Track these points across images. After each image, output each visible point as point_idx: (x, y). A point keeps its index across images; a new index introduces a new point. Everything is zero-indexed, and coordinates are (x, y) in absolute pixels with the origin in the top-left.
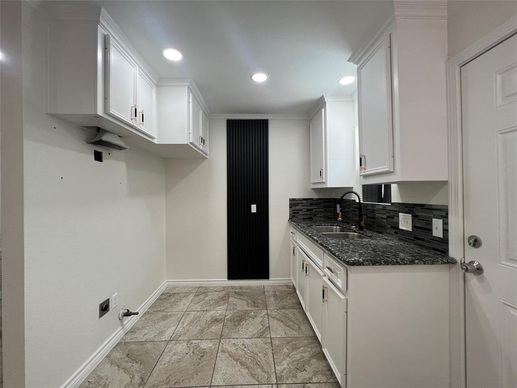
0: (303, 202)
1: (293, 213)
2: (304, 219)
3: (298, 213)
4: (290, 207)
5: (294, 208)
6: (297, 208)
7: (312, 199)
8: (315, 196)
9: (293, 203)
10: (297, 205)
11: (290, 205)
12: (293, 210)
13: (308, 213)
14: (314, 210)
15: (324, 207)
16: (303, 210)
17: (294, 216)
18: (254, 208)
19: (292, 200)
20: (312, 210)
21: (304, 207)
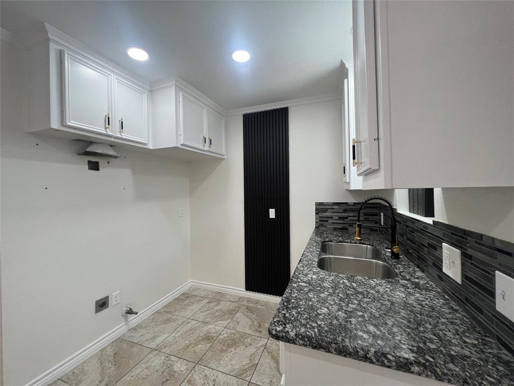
0: (334, 207)
1: (320, 221)
2: (335, 229)
3: (327, 221)
4: (316, 213)
5: (321, 215)
6: (326, 214)
7: (347, 203)
8: (351, 200)
9: (321, 208)
10: (325, 210)
11: (316, 210)
12: (320, 217)
13: (341, 222)
14: (349, 218)
15: (365, 215)
16: (334, 218)
17: (322, 225)
18: (272, 213)
19: (318, 204)
20: (347, 218)
21: (335, 214)
